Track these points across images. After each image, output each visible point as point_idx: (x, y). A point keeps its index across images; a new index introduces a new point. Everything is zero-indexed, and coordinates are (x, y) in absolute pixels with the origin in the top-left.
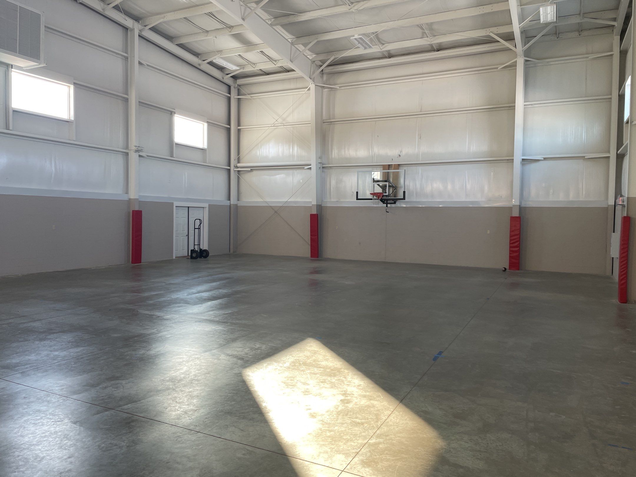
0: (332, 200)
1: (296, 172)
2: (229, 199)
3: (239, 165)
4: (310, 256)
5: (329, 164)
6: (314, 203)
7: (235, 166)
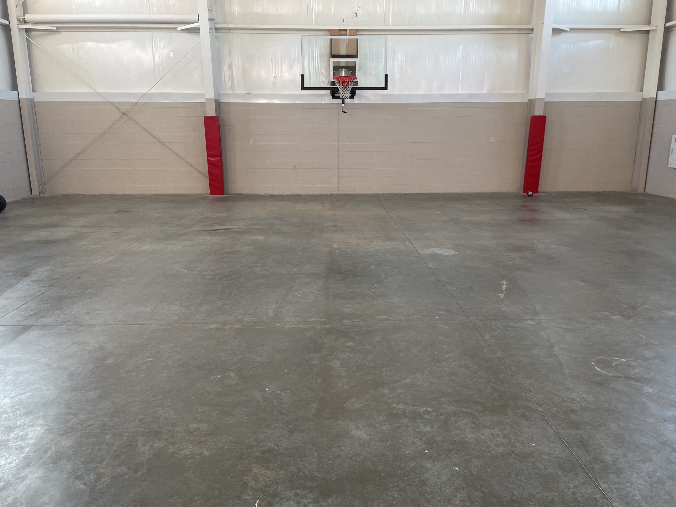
0: (238, 92)
1: (159, 36)
2: (15, 87)
3: (28, 17)
4: (209, 192)
5: (225, 23)
6: (211, 95)
7: (19, 20)
